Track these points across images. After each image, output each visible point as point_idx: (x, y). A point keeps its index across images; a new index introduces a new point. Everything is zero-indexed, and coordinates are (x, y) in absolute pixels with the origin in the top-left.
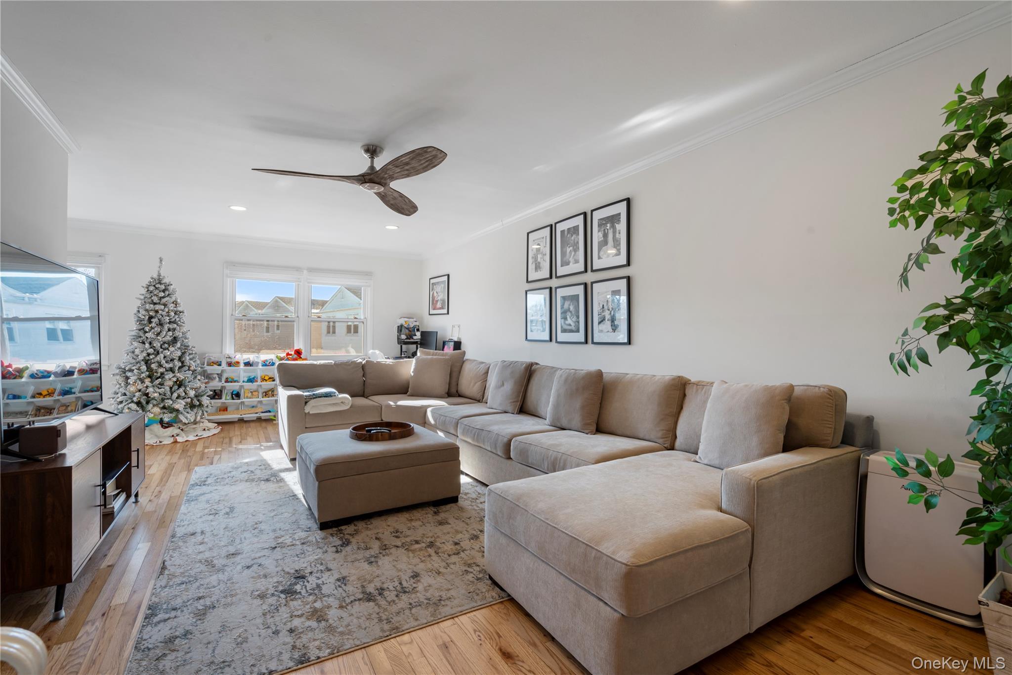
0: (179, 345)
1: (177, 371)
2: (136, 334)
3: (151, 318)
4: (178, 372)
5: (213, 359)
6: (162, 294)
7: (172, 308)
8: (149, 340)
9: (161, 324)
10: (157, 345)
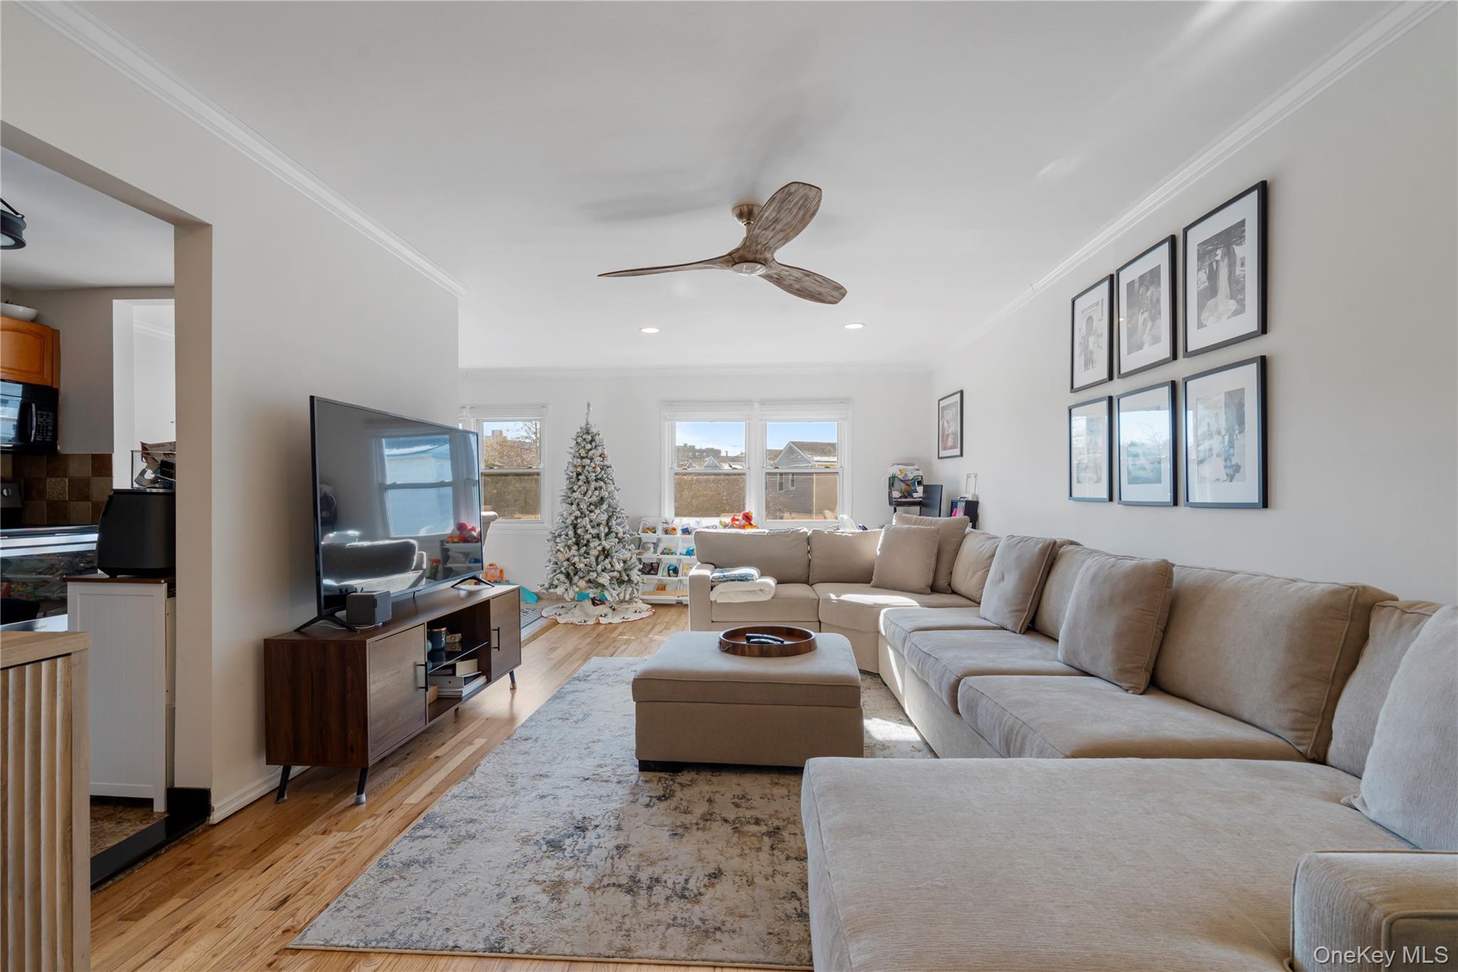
0: (605, 506)
1: (603, 539)
2: (564, 494)
3: (579, 474)
4: (605, 540)
5: (649, 525)
6: (589, 447)
7: (598, 463)
8: (577, 501)
9: (587, 482)
10: (583, 506)
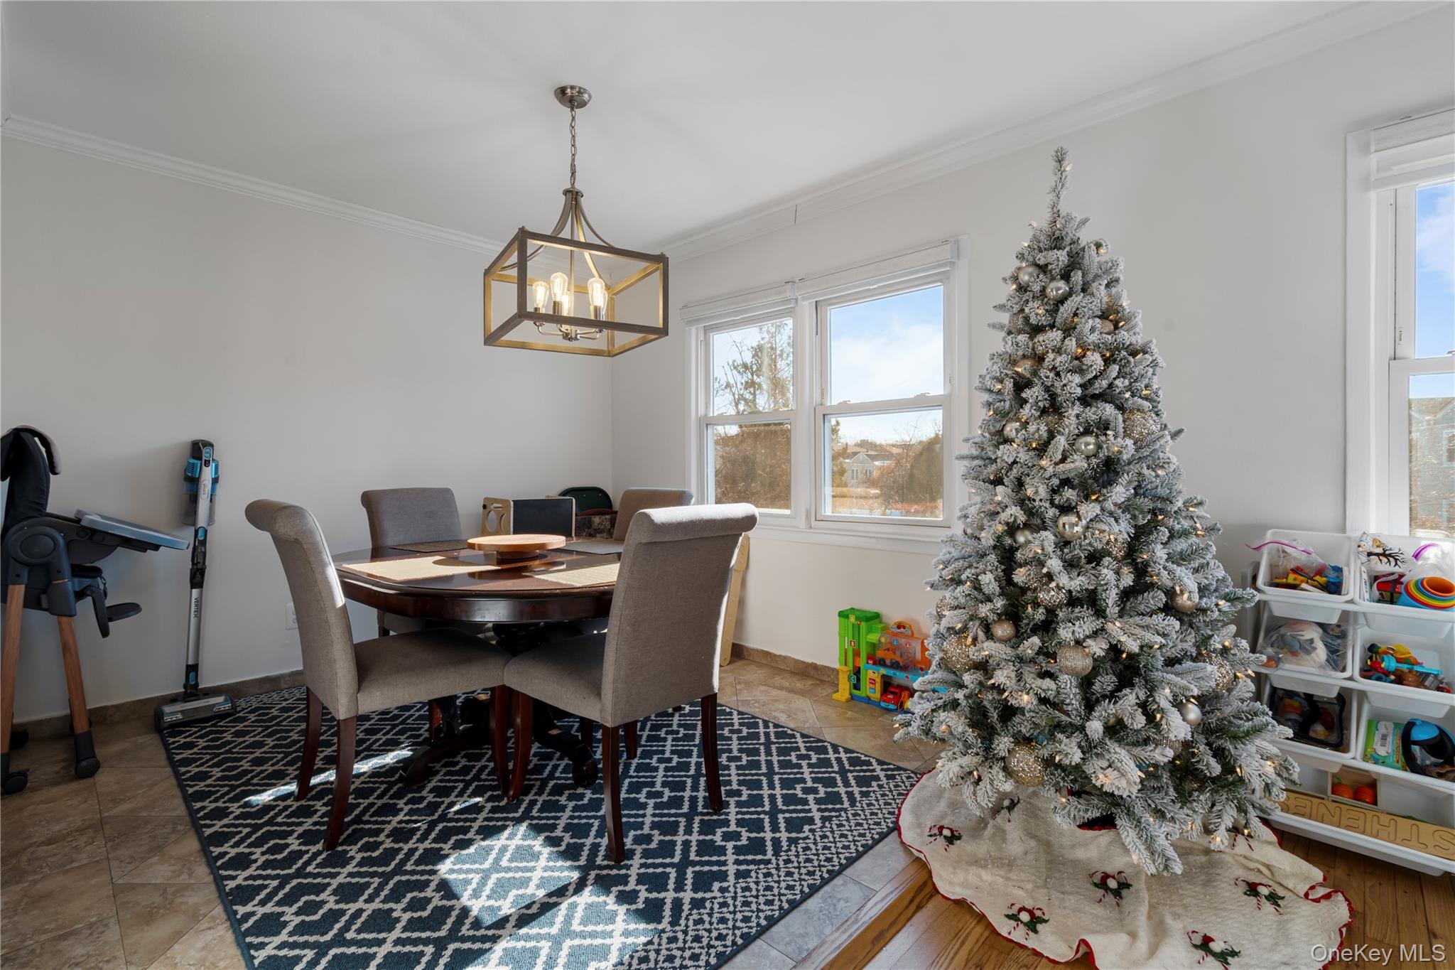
0: (1119, 492)
1: (1112, 610)
2: (975, 452)
3: (1021, 385)
4: (1121, 614)
5: (1298, 556)
6: (1058, 288)
7: (1093, 338)
8: (1015, 472)
9: (1053, 408)
10: (1037, 490)
